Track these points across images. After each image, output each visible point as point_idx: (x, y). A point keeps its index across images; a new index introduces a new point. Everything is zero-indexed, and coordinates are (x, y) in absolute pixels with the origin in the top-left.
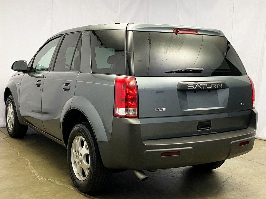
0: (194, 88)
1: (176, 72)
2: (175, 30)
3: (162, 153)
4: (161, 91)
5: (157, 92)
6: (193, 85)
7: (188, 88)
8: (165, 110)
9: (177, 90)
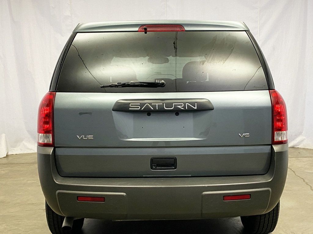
0: (141, 108)
1: (116, 86)
2: (142, 28)
3: (78, 197)
4: (87, 112)
5: (81, 114)
6: (139, 104)
7: (130, 109)
8: (93, 139)
9: (113, 110)
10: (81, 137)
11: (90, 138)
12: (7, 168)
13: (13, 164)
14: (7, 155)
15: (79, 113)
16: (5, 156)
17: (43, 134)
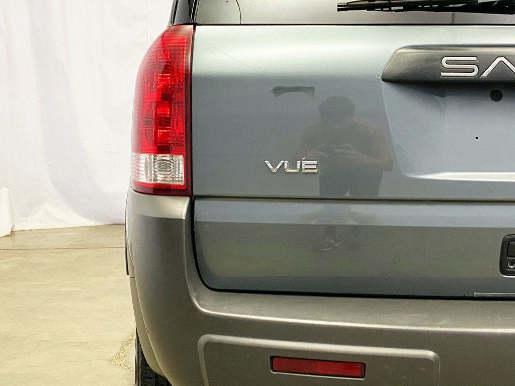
0: (481, 72)
3: (272, 358)
4: (301, 85)
5: (278, 91)
6: (475, 58)
7: (443, 74)
8: (316, 171)
9: (384, 80)
10: (278, 167)
11: (305, 169)
12: (14, 259)
13: (26, 251)
14: (11, 232)
15: (272, 88)
16: (9, 232)
17: (153, 156)
